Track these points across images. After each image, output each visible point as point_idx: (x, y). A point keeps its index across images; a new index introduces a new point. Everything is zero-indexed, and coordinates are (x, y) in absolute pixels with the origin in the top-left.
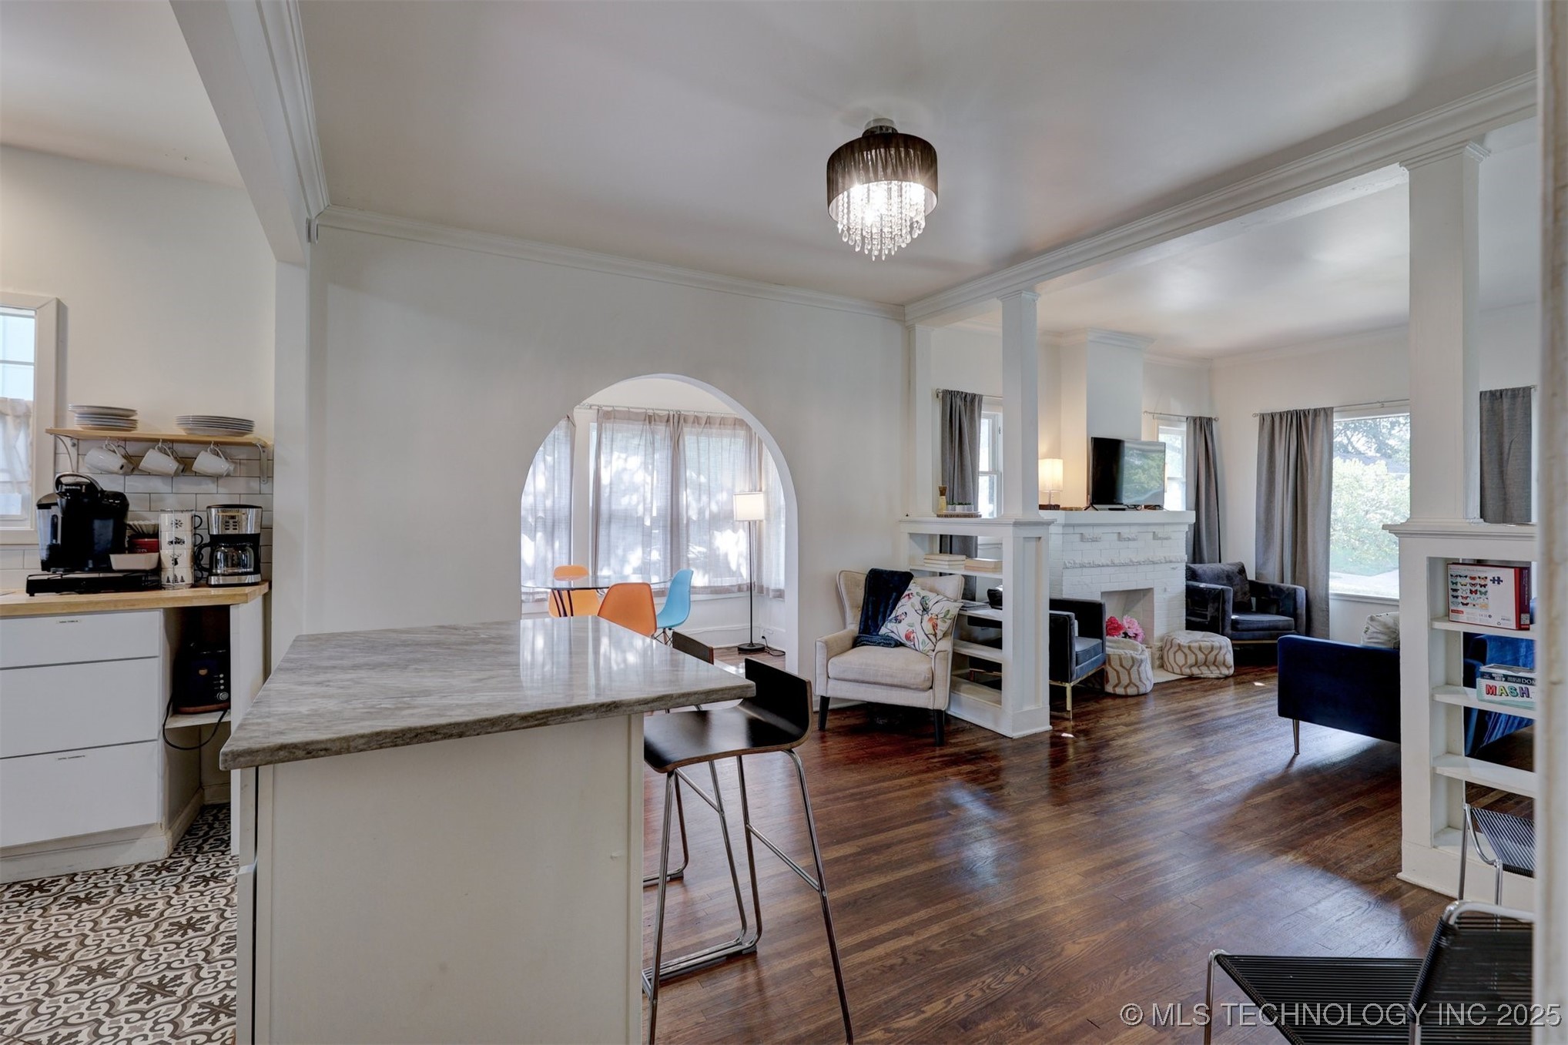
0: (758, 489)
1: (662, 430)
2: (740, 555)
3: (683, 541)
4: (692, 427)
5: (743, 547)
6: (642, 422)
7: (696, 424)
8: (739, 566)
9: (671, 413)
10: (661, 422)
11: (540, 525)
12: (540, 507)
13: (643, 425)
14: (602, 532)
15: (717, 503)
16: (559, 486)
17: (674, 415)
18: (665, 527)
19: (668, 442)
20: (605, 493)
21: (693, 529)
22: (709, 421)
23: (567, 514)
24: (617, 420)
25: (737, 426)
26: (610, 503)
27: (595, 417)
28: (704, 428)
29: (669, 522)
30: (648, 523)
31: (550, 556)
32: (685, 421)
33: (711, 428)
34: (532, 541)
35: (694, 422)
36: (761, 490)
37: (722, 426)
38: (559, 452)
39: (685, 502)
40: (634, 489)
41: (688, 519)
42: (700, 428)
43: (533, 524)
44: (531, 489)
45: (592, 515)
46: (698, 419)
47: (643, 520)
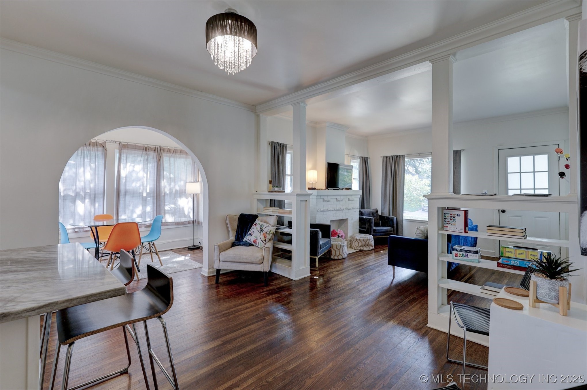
0: (197, 180)
1: (152, 154)
2: (189, 208)
3: (162, 203)
4: (167, 153)
5: (191, 204)
6: (142, 150)
7: (169, 152)
8: (189, 213)
9: (157, 147)
10: (152, 150)
11: (87, 196)
12: (87, 187)
13: (143, 151)
14: (122, 200)
15: (179, 186)
16: (98, 178)
17: (158, 148)
18: (153, 196)
19: (155, 159)
20: (123, 181)
21: (167, 198)
22: (175, 151)
23: (102, 190)
24: (129, 149)
26: (125, 186)
27: (118, 147)
28: (172, 154)
29: (155, 194)
30: (145, 195)
31: (93, 210)
32: (163, 150)
33: (176, 154)
34: (83, 203)
35: (168, 151)
36: (199, 181)
37: (181, 153)
38: (98, 162)
39: (163, 185)
40: (138, 179)
41: (165, 193)
42: (171, 154)
43: (83, 195)
44: (83, 179)
45: (116, 191)
46: (169, 150)
47: (142, 194)
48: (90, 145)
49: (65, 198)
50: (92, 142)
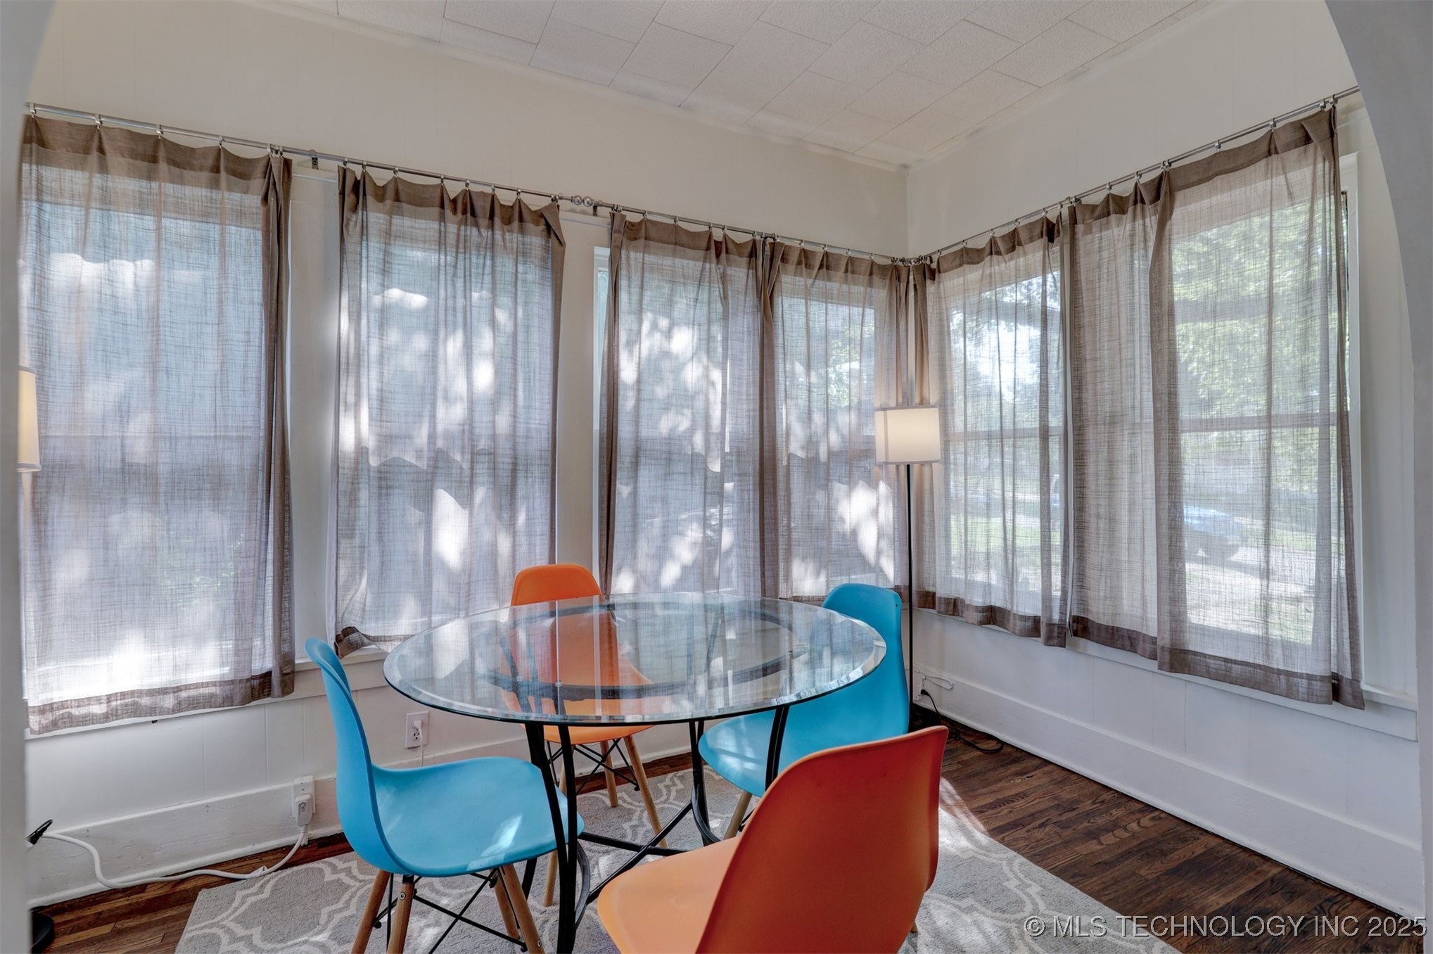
0: (917, 400)
1: (740, 274)
4: (795, 275)
5: (887, 513)
6: (701, 253)
7: (803, 268)
8: (879, 553)
9: (760, 241)
10: (740, 255)
11: (482, 469)
12: (482, 429)
13: (704, 260)
14: (623, 490)
15: (838, 430)
16: (527, 380)
17: (763, 243)
18: (747, 475)
19: (751, 299)
20: (627, 403)
21: (798, 479)
22: (827, 263)
23: (546, 445)
24: (652, 243)
25: (874, 276)
26: (637, 422)
27: (604, 233)
28: (816, 278)
29: (756, 465)
30: (716, 467)
31: (504, 545)
32: (784, 260)
33: (829, 280)
34: (463, 505)
35: (799, 263)
36: (923, 403)
37: (849, 274)
38: (526, 303)
39: (784, 425)
40: (682, 398)
41: (790, 458)
42: (810, 278)
43: (466, 466)
44: (460, 386)
45: (601, 448)
46: (806, 257)
47: (705, 463)
48: (492, 217)
49: (386, 479)
50: (501, 205)
